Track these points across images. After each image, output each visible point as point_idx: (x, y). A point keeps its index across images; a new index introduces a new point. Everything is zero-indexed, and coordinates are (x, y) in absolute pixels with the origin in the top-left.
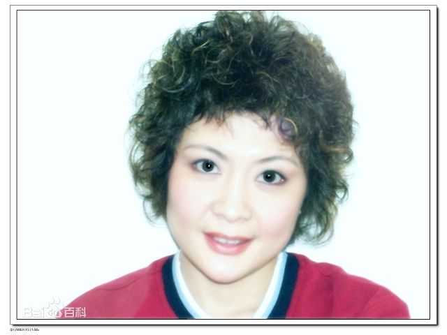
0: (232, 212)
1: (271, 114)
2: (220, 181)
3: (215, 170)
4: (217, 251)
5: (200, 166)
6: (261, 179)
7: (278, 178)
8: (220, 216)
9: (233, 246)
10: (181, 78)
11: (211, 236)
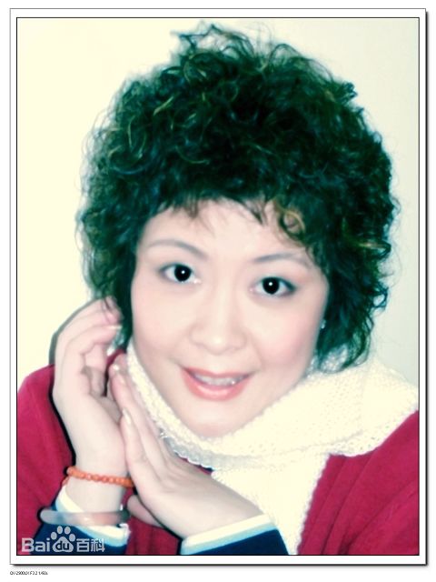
0: (218, 341)
1: (267, 200)
2: (200, 294)
3: (192, 279)
4: (200, 395)
5: (171, 273)
6: (260, 289)
7: (282, 288)
8: (201, 345)
9: (222, 387)
10: (141, 150)
11: (191, 373)
